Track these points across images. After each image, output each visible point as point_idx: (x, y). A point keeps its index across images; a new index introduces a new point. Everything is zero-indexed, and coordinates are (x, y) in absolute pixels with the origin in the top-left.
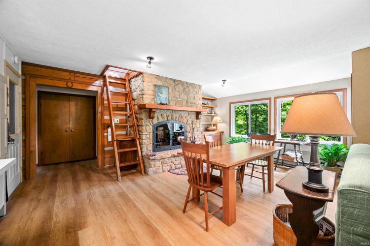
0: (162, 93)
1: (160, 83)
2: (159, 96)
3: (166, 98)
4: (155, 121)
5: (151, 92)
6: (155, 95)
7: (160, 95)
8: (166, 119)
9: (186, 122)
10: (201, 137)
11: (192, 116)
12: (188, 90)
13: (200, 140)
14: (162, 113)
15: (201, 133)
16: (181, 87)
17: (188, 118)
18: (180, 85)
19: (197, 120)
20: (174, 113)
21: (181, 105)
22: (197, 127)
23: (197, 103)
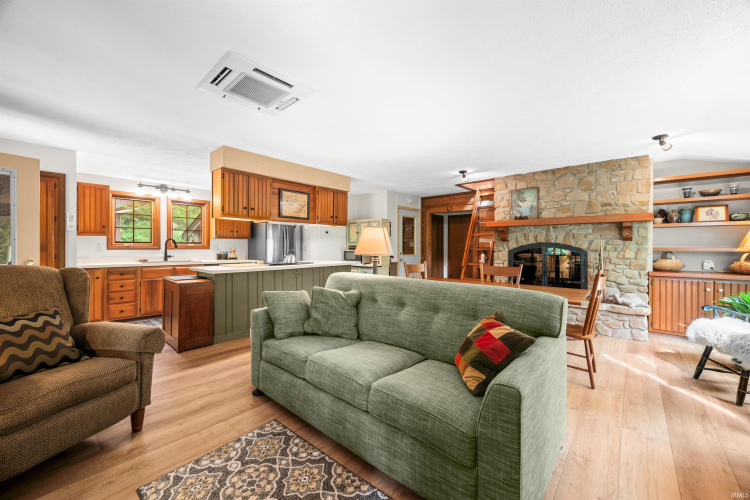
0: (523, 201)
1: (521, 185)
2: (519, 206)
3: (532, 207)
4: (513, 245)
5: (504, 203)
6: (511, 205)
7: (521, 204)
8: (532, 241)
9: (584, 246)
10: (645, 282)
11: (607, 232)
12: (591, 179)
13: (642, 289)
14: (525, 231)
15: (644, 273)
16: (571, 178)
17: (591, 237)
18: (569, 175)
19: (627, 242)
20: (552, 230)
21: (570, 214)
22: (624, 258)
23: (628, 202)
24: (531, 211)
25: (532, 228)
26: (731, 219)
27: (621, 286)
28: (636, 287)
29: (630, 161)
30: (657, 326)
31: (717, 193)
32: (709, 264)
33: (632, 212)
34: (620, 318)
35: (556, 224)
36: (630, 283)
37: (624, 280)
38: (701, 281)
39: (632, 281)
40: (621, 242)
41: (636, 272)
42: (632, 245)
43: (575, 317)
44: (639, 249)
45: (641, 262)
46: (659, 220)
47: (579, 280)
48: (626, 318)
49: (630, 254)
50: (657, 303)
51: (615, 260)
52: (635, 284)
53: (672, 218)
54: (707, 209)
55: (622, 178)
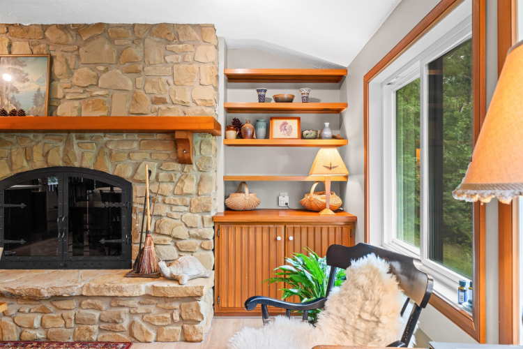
3: (39, 93)
8: (39, 163)
9: (127, 174)
10: (209, 232)
11: (160, 148)
12: (136, 52)
13: (205, 244)
14: (27, 143)
15: (207, 217)
16: (107, 47)
17: (137, 157)
18: (102, 39)
19: (187, 167)
20: (75, 141)
21: (104, 113)
22: (182, 194)
23: (188, 99)
24: (36, 103)
25: (40, 136)
26: (302, 137)
27: (179, 243)
28: (198, 242)
29: (190, 29)
30: (224, 304)
31: (290, 100)
32: (285, 199)
33: (192, 115)
34: (167, 305)
35: (80, 130)
36: (191, 236)
37: (181, 232)
38: (272, 226)
39: (193, 232)
40: (178, 166)
41: (198, 217)
42: (192, 171)
43: (97, 314)
44: (201, 179)
45: (203, 200)
46: (232, 134)
47: (119, 237)
48: (176, 305)
49: (190, 187)
50: (224, 264)
51: (170, 198)
52: (197, 237)
53: (246, 132)
54: (282, 121)
55: (180, 58)
